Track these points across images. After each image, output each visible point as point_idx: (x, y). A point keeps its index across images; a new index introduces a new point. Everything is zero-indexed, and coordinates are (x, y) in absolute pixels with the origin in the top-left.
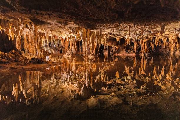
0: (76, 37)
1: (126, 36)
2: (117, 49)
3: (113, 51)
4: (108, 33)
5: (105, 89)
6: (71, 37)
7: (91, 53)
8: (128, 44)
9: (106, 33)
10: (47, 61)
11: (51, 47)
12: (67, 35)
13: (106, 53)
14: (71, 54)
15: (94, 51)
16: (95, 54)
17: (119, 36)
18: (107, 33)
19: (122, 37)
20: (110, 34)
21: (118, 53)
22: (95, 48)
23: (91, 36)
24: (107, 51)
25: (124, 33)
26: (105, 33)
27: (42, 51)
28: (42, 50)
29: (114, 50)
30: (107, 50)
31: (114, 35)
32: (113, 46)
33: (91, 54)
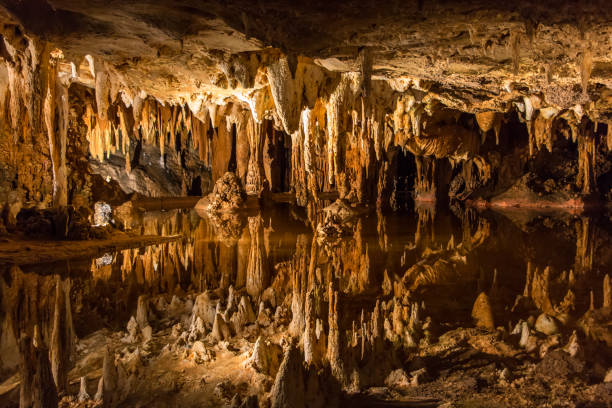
0: (252, 105)
1: (527, 100)
2: (485, 178)
3: (463, 187)
4: (422, 83)
5: (404, 383)
6: (230, 105)
7: (342, 195)
8: (544, 147)
9: (411, 85)
10: (100, 228)
11: (144, 169)
12: (210, 96)
13: (424, 197)
14: (235, 199)
15: (357, 185)
16: (363, 198)
17: (483, 98)
18: (416, 83)
19: (503, 105)
20: (436, 87)
21: (488, 199)
22: (364, 169)
23: (333, 98)
24: (433, 190)
25: (506, 85)
26: (406, 80)
27: (84, 181)
28: (88, 178)
29: (470, 185)
30: (429, 179)
31: (455, 92)
32: (458, 159)
33: (338, 201)
